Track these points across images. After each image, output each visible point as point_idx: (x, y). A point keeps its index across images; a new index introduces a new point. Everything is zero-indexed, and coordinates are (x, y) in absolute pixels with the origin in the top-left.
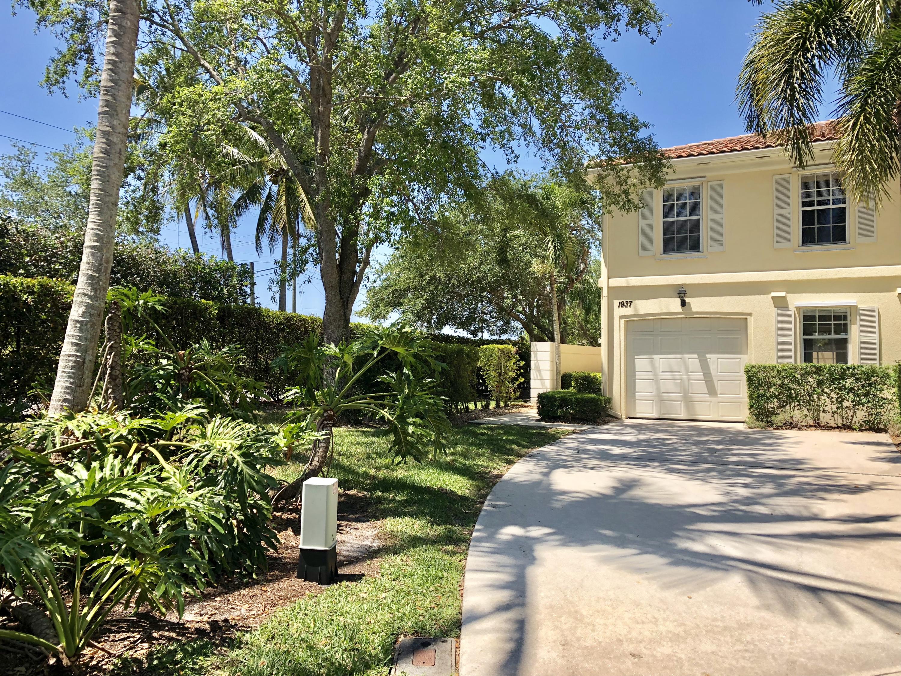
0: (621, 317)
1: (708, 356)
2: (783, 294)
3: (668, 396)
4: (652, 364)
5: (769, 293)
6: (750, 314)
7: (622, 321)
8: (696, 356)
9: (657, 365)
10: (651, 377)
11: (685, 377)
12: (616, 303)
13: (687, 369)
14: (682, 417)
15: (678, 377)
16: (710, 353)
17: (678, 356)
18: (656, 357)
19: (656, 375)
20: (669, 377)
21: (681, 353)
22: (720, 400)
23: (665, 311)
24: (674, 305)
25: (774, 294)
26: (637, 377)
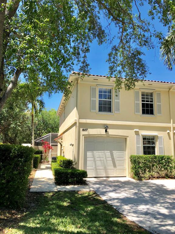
0: (83, 135)
1: (113, 152)
2: (138, 130)
3: (99, 168)
4: (93, 155)
5: (134, 129)
6: (128, 137)
7: (83, 137)
8: (109, 152)
9: (95, 155)
10: (93, 160)
11: (105, 160)
12: (81, 129)
13: (106, 156)
14: (104, 176)
15: (102, 160)
16: (114, 150)
17: (103, 151)
18: (95, 152)
19: (94, 159)
20: (99, 160)
21: (104, 150)
22: (117, 168)
23: (99, 134)
24: (103, 131)
25: (135, 130)
26: (87, 160)
